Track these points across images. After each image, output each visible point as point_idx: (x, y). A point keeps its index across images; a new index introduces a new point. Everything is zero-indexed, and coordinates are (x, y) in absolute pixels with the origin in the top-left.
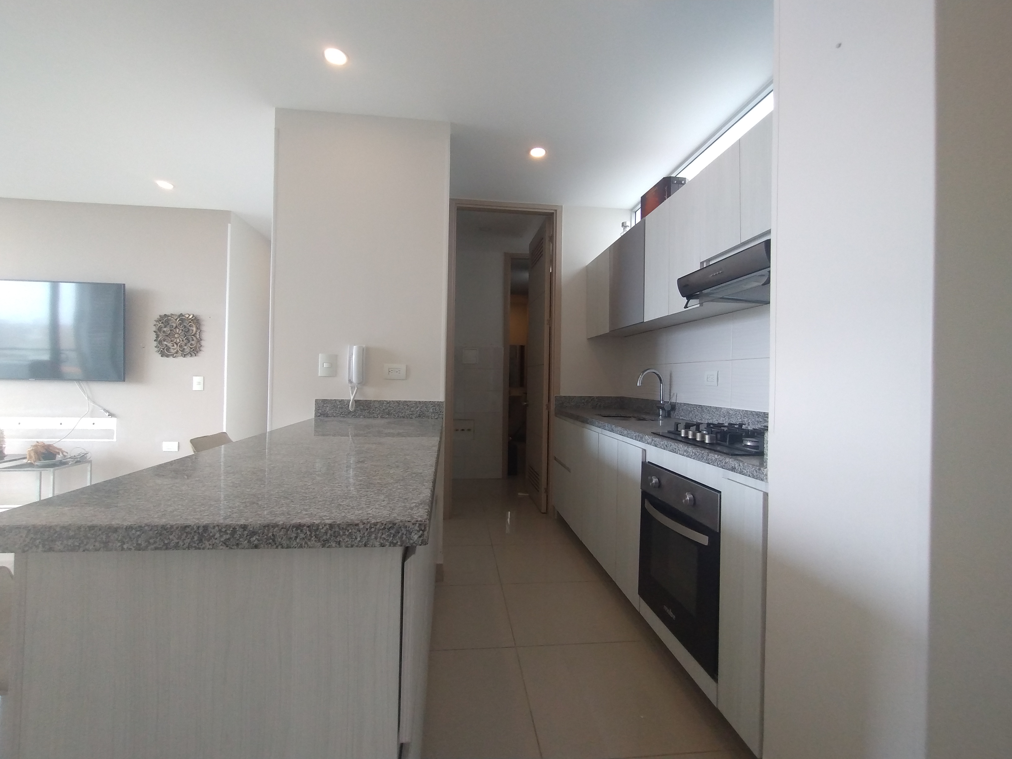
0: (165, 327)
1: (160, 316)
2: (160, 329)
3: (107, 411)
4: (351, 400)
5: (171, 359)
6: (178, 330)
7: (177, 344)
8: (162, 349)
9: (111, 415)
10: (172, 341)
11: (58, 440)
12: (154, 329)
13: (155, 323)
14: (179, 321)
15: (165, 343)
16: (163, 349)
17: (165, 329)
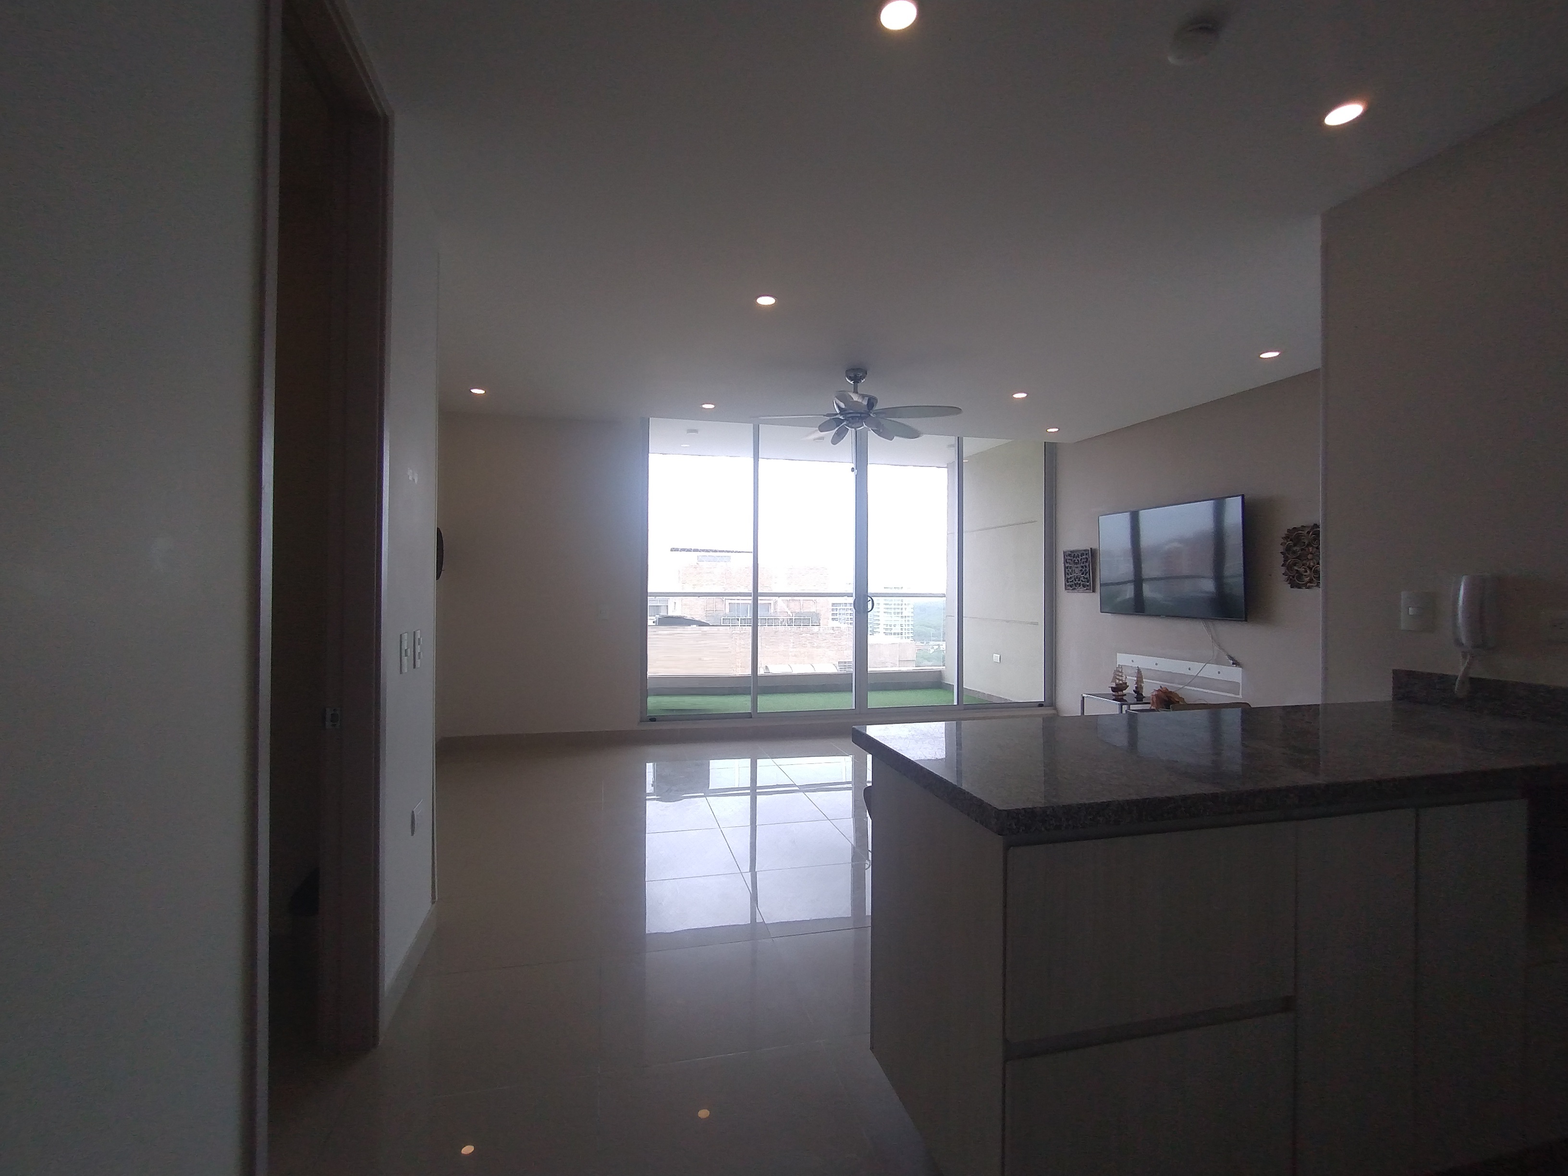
0: (1295, 545)
1: (1289, 530)
2: (1288, 549)
3: (1231, 658)
4: (1459, 676)
5: (1304, 591)
6: (1311, 548)
7: (1311, 569)
8: (1291, 577)
9: (1236, 663)
10: (1303, 565)
11: (1181, 686)
12: (1282, 549)
13: (1283, 541)
14: (1312, 535)
15: (1296, 568)
16: (1293, 577)
17: (1295, 548)
